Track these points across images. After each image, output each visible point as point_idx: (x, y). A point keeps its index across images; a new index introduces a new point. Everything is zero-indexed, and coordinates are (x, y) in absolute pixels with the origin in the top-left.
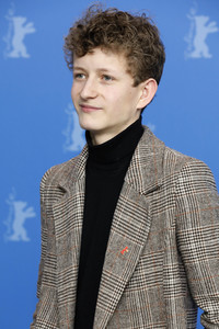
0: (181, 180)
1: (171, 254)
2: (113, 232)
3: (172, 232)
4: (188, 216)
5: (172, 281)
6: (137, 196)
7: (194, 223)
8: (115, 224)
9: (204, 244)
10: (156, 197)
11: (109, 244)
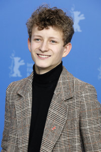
0: (83, 95)
1: (77, 131)
2: (48, 119)
3: (78, 120)
4: (86, 113)
5: (77, 144)
6: (60, 101)
7: (89, 116)
8: (49, 115)
9: (93, 126)
10: (70, 102)
11: (46, 124)
